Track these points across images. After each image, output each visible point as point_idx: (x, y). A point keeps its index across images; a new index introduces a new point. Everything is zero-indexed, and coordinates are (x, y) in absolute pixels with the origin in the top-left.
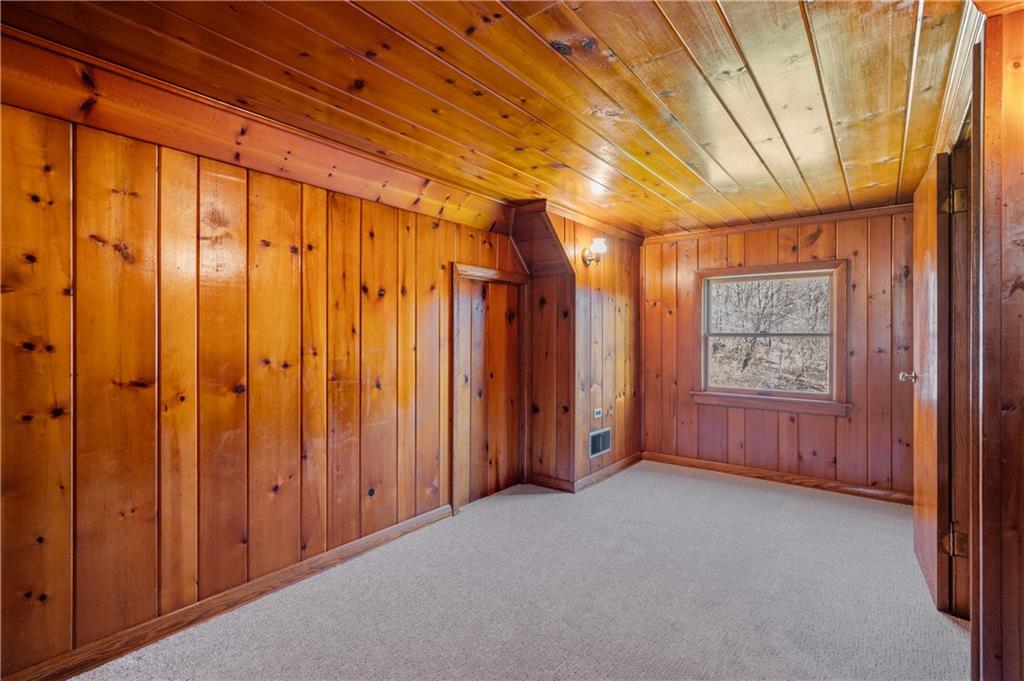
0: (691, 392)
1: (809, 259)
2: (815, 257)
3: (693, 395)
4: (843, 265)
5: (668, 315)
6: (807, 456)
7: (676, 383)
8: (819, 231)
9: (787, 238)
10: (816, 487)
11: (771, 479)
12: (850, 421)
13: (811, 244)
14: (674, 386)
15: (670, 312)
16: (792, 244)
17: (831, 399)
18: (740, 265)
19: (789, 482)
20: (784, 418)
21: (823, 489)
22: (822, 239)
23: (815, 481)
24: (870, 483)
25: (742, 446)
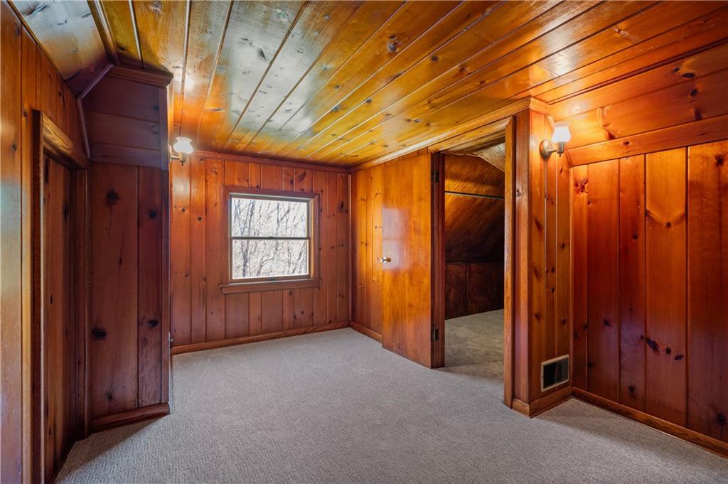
0: (221, 286)
1: (299, 190)
2: (302, 190)
3: (221, 288)
4: (317, 197)
5: (197, 221)
6: (298, 315)
7: (205, 280)
8: (305, 174)
9: (287, 174)
10: (304, 333)
11: (279, 337)
12: (319, 289)
13: (301, 181)
14: (204, 283)
15: (200, 219)
16: (290, 178)
17: (310, 278)
18: (258, 187)
19: (290, 335)
20: (286, 293)
21: (308, 333)
22: (306, 179)
23: (303, 330)
24: (328, 322)
25: (260, 319)
